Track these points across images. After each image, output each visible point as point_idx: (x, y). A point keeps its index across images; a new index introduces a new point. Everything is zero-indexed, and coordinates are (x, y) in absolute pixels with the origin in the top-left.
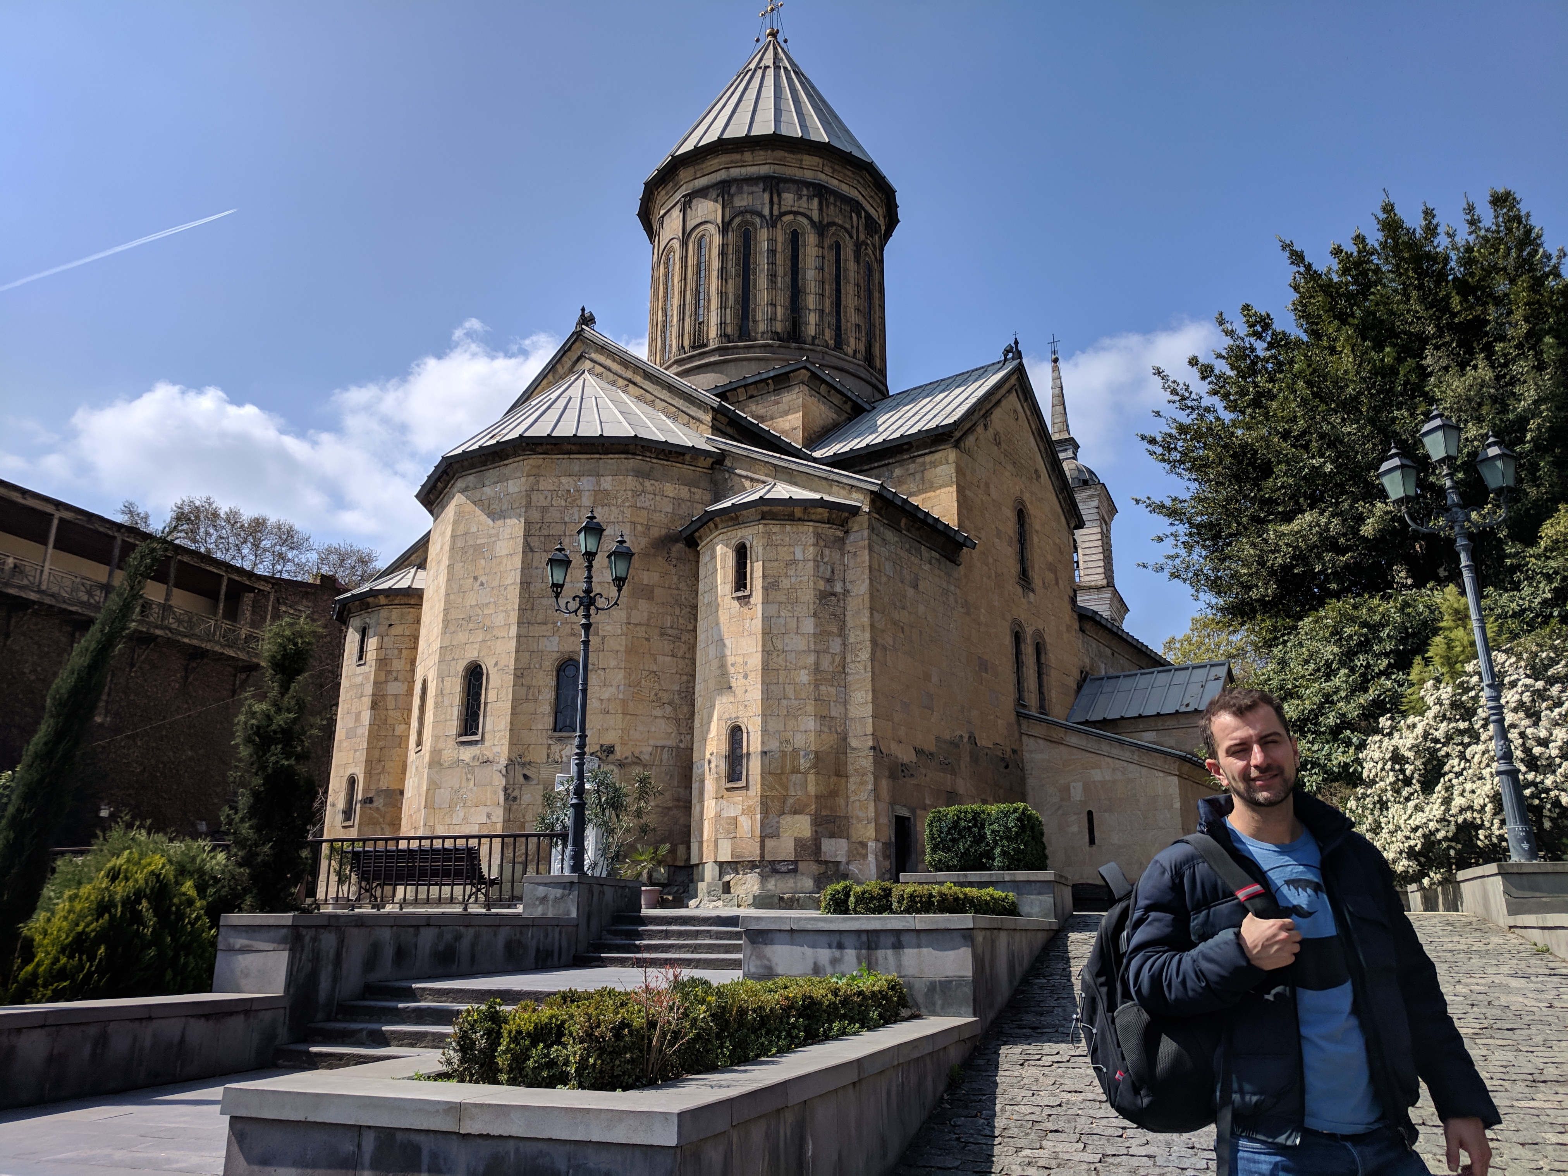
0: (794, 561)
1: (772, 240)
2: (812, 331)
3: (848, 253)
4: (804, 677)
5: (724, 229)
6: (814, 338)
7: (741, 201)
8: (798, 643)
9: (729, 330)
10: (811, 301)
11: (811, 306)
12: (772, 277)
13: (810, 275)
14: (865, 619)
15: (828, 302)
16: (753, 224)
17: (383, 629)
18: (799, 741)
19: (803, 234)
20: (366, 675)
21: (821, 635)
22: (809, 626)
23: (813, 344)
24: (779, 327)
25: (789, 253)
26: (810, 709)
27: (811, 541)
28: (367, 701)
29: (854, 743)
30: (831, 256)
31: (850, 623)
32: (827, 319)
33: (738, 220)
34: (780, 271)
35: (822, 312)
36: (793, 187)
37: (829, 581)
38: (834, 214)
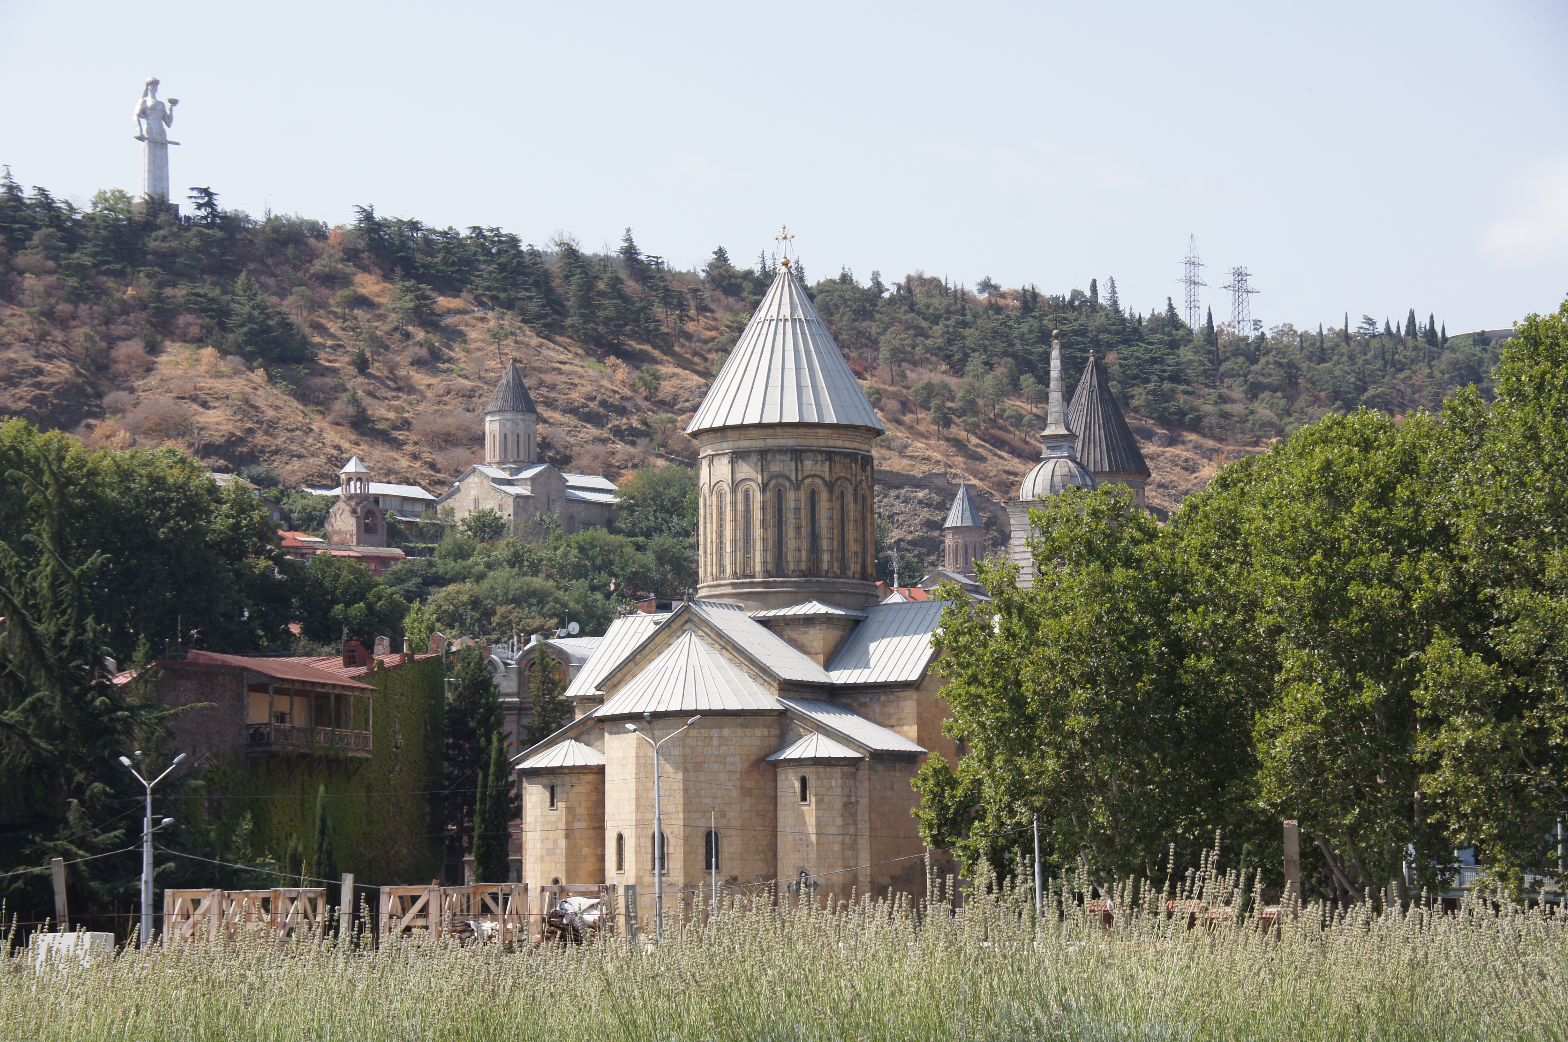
0: (831, 787)
1: (797, 500)
2: (825, 566)
3: (849, 498)
4: (837, 847)
5: (764, 488)
6: (827, 572)
7: (775, 467)
8: (833, 830)
9: (770, 567)
10: (825, 544)
11: (825, 547)
12: (798, 529)
13: (824, 523)
14: (867, 817)
15: (836, 541)
16: (784, 486)
17: (568, 787)
18: (835, 879)
19: (819, 492)
20: (559, 817)
21: (845, 825)
22: (839, 821)
23: (826, 577)
24: (803, 566)
25: (809, 508)
26: (840, 863)
27: (840, 776)
28: (562, 834)
29: (861, 879)
30: (837, 505)
31: (859, 818)
32: (835, 554)
33: (773, 483)
34: (804, 523)
35: (832, 552)
36: (811, 455)
37: (849, 796)
38: (840, 470)
